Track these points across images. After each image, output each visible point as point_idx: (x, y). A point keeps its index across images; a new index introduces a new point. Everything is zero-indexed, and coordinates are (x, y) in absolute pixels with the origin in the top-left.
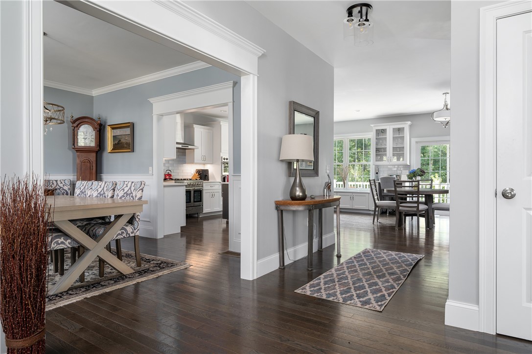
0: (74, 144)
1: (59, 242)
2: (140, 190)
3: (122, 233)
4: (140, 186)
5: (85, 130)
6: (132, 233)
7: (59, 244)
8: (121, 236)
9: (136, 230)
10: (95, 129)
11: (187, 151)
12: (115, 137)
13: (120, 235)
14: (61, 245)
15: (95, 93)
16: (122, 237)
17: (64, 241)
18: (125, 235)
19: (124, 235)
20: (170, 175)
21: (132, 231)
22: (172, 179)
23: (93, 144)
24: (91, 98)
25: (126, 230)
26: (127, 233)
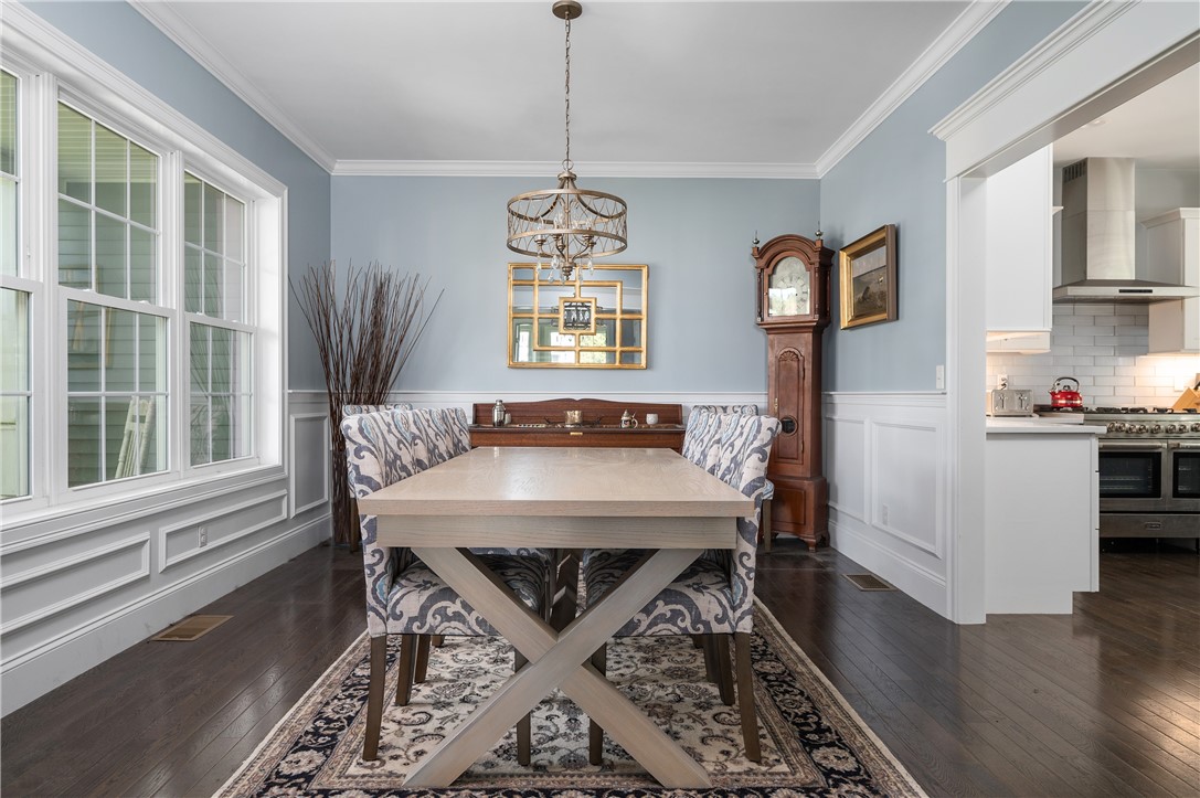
0: (760, 314)
1: (450, 612)
2: (754, 451)
3: (676, 614)
4: (755, 438)
5: (787, 273)
6: (720, 621)
7: (449, 619)
8: (670, 626)
9: (738, 613)
10: (809, 264)
11: (1152, 308)
12: (858, 281)
13: (668, 621)
14: (453, 624)
15: (820, 168)
16: (675, 629)
17: (463, 612)
18: (687, 623)
19: (682, 625)
20: (1075, 395)
21: (719, 611)
22: (1078, 409)
23: (807, 309)
24: (815, 185)
25: (691, 606)
26: (697, 619)
